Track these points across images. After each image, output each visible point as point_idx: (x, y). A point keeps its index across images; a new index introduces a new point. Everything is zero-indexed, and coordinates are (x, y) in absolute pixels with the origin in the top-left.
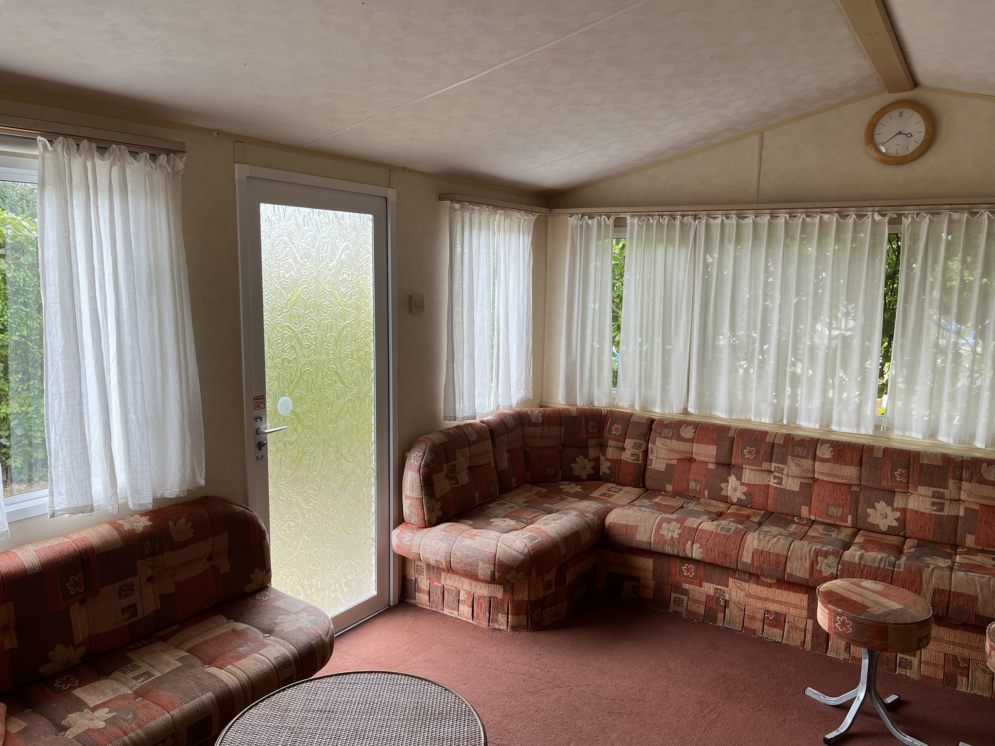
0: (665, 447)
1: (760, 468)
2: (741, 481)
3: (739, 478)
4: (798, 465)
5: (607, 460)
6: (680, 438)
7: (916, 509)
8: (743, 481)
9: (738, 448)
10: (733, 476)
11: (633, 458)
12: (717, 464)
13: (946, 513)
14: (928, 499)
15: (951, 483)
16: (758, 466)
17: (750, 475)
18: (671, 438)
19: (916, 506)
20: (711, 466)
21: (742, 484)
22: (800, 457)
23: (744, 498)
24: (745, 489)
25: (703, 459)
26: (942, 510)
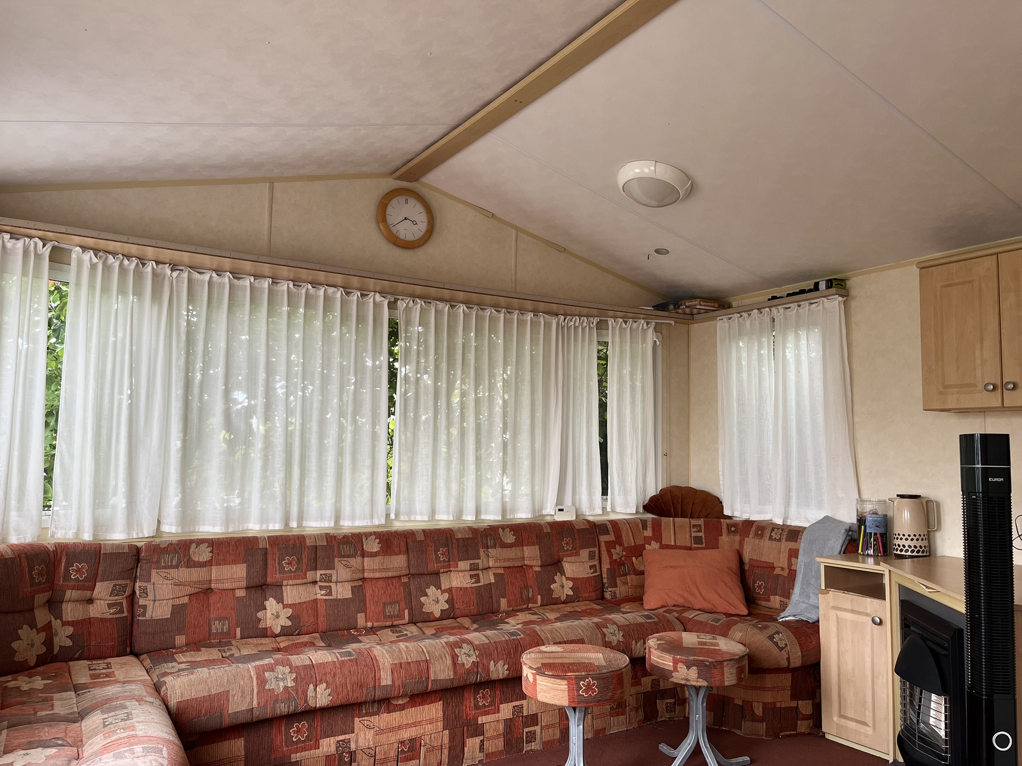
0: (168, 582)
1: (305, 581)
2: (283, 603)
3: (280, 600)
4: (347, 566)
5: (65, 624)
6: (191, 564)
7: (459, 586)
8: (285, 603)
9: (275, 561)
10: (271, 599)
11: (112, 611)
12: (247, 588)
13: (483, 584)
14: (466, 573)
15: (482, 552)
16: (302, 579)
17: (293, 593)
18: (177, 567)
19: (459, 583)
20: (240, 593)
21: (285, 606)
22: (349, 556)
23: (290, 623)
24: (289, 612)
25: (227, 586)
26: (478, 581)
